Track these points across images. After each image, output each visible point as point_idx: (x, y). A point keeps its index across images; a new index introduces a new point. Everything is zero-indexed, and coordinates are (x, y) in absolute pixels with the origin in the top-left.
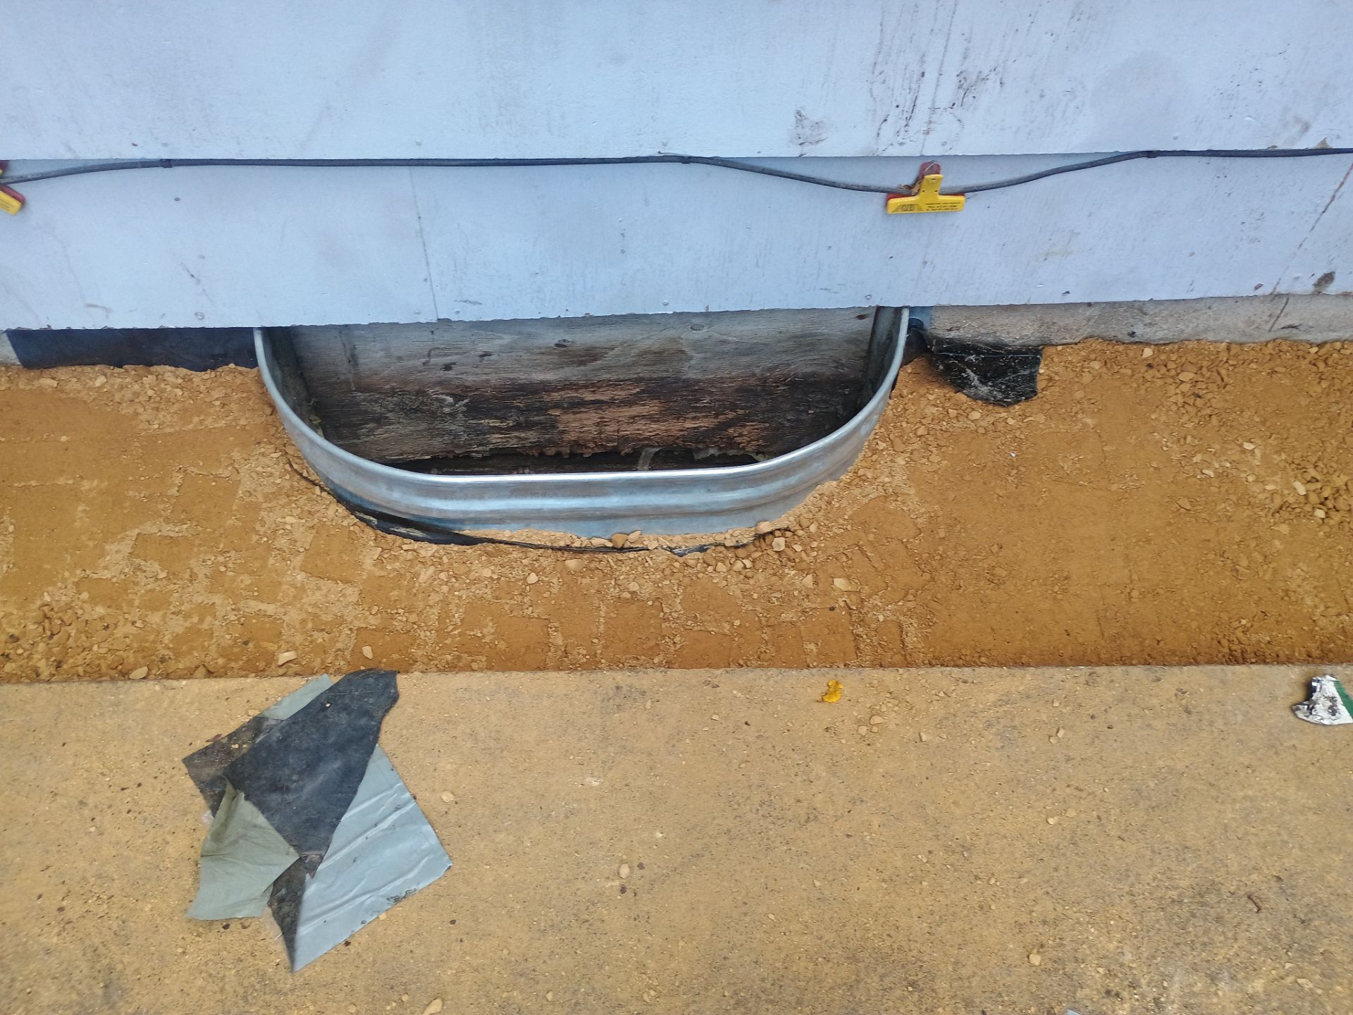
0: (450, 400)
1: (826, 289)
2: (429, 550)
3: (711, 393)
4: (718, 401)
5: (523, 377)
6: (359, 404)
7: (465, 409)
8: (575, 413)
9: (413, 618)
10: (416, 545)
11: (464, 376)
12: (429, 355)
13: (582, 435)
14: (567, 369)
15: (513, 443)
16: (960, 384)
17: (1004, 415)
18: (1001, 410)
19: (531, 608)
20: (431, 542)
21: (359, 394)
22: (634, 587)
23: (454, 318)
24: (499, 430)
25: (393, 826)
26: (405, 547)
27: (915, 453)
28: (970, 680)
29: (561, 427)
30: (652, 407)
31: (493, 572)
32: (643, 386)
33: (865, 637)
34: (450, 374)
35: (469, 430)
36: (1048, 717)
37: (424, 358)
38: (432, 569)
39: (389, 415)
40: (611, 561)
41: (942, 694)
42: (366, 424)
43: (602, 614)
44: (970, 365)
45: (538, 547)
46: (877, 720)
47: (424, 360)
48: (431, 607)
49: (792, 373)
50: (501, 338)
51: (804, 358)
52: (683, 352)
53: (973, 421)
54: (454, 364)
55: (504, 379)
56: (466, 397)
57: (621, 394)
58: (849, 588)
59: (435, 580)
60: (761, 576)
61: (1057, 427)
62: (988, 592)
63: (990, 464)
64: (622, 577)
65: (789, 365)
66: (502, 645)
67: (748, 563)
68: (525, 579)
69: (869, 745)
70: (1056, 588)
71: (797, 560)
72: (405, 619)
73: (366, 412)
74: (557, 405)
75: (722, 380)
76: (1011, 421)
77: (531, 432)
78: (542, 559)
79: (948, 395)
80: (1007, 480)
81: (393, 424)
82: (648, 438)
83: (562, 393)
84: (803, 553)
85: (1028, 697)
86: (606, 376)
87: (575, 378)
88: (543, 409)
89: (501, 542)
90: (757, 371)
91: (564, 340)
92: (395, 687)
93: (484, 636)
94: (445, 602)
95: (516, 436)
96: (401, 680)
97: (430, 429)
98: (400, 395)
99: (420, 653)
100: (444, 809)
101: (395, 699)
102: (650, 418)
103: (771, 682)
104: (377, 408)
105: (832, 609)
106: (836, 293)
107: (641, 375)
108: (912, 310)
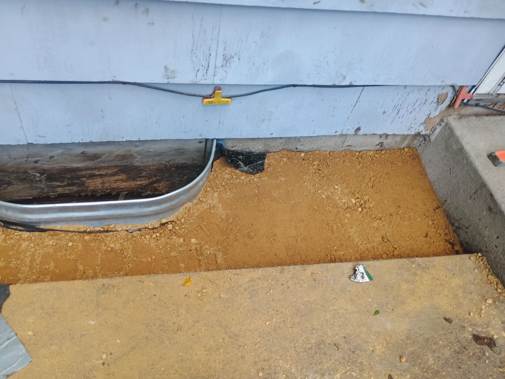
0: (38, 175)
1: (184, 132)
2: (26, 235)
3: (146, 171)
4: (149, 173)
5: (69, 165)
7: (45, 178)
8: (92, 179)
9: (19, 262)
10: (20, 233)
11: (44, 166)
12: (27, 157)
13: (96, 187)
14: (87, 162)
15: (67, 192)
16: (237, 167)
17: (253, 177)
18: (252, 176)
19: (70, 256)
20: (27, 231)
22: (112, 245)
23: (35, 143)
24: (60, 186)
25: (7, 347)
26: (16, 234)
27: (221, 191)
28: (239, 274)
29: (86, 185)
30: (123, 176)
31: (54, 242)
32: (118, 168)
33: (202, 260)
34: (37, 165)
35: (48, 186)
36: (267, 285)
37: (25, 158)
38: (27, 243)
39: (13, 181)
40: (103, 236)
41: (229, 280)
42: (3, 185)
43: (99, 256)
44: (240, 160)
45: (72, 232)
46: (204, 291)
47: (25, 159)
48: (27, 257)
49: (177, 163)
50: (58, 150)
51: (180, 158)
52: (133, 155)
53: (242, 180)
54: (39, 161)
55: (61, 167)
56: (45, 174)
57: (110, 172)
58: (197, 242)
59: (29, 246)
60: (163, 240)
61: (271, 181)
62: (248, 241)
63: (248, 195)
64: (107, 242)
65: (175, 160)
66: (57, 271)
67: (158, 235)
68: (67, 244)
69: (201, 300)
70: (272, 239)
71: (177, 233)
72: (15, 263)
73: (2, 180)
74: (84, 176)
75: (149, 166)
76: (255, 180)
77: (74, 187)
78: (74, 237)
79: (233, 171)
80: (254, 201)
81: (14, 185)
82: (123, 188)
83: (86, 171)
84: (179, 230)
85: (260, 279)
86: (103, 165)
87: (90, 166)
88: (78, 178)
89: (56, 230)
90: (163, 162)
91: (84, 151)
92: (9, 290)
93: (49, 268)
94: (33, 255)
95: (68, 189)
96: (11, 287)
97: (31, 187)
98: (17, 173)
99: (22, 276)
100: (29, 338)
101: (8, 295)
102: (123, 181)
103: (165, 279)
104: (7, 179)
105: (190, 250)
106: (188, 133)
107: (117, 164)
108: (218, 140)
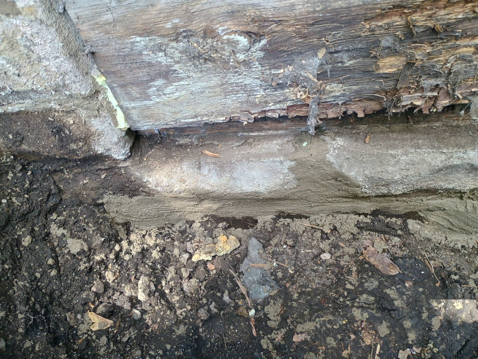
0: (243, 41)
6: (140, 54)
7: (262, 54)
21: (138, 39)
35: (265, 83)
39: (177, 67)
42: (153, 80)
56: (264, 35)
73: (150, 65)
81: (182, 79)
97: (223, 84)
98: (184, 37)
104: (161, 57)
